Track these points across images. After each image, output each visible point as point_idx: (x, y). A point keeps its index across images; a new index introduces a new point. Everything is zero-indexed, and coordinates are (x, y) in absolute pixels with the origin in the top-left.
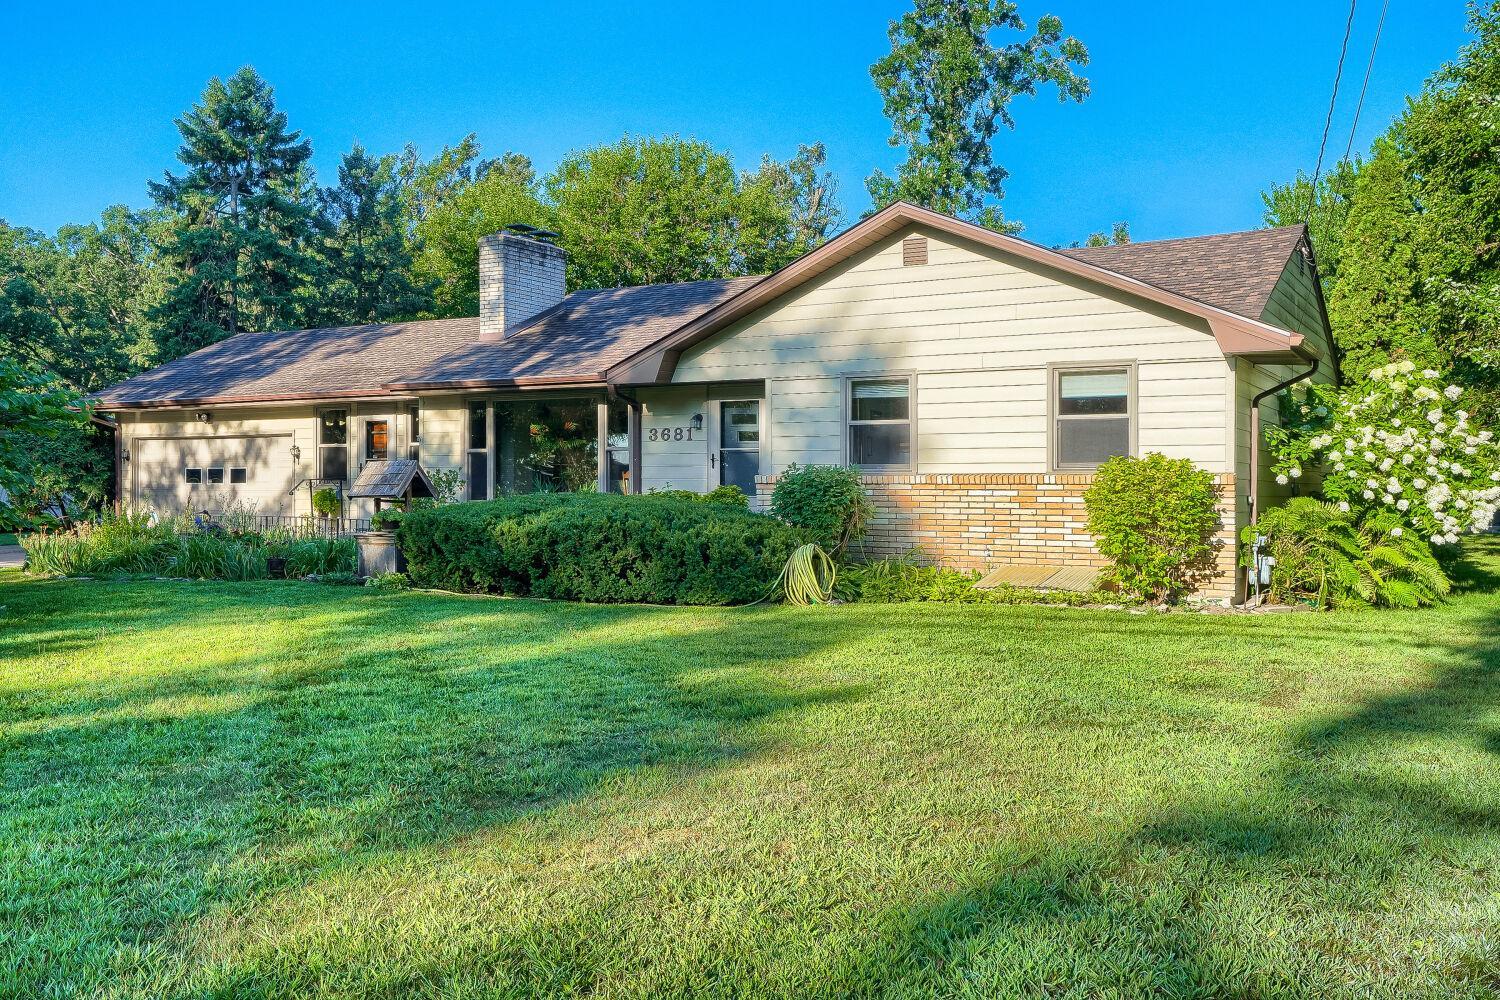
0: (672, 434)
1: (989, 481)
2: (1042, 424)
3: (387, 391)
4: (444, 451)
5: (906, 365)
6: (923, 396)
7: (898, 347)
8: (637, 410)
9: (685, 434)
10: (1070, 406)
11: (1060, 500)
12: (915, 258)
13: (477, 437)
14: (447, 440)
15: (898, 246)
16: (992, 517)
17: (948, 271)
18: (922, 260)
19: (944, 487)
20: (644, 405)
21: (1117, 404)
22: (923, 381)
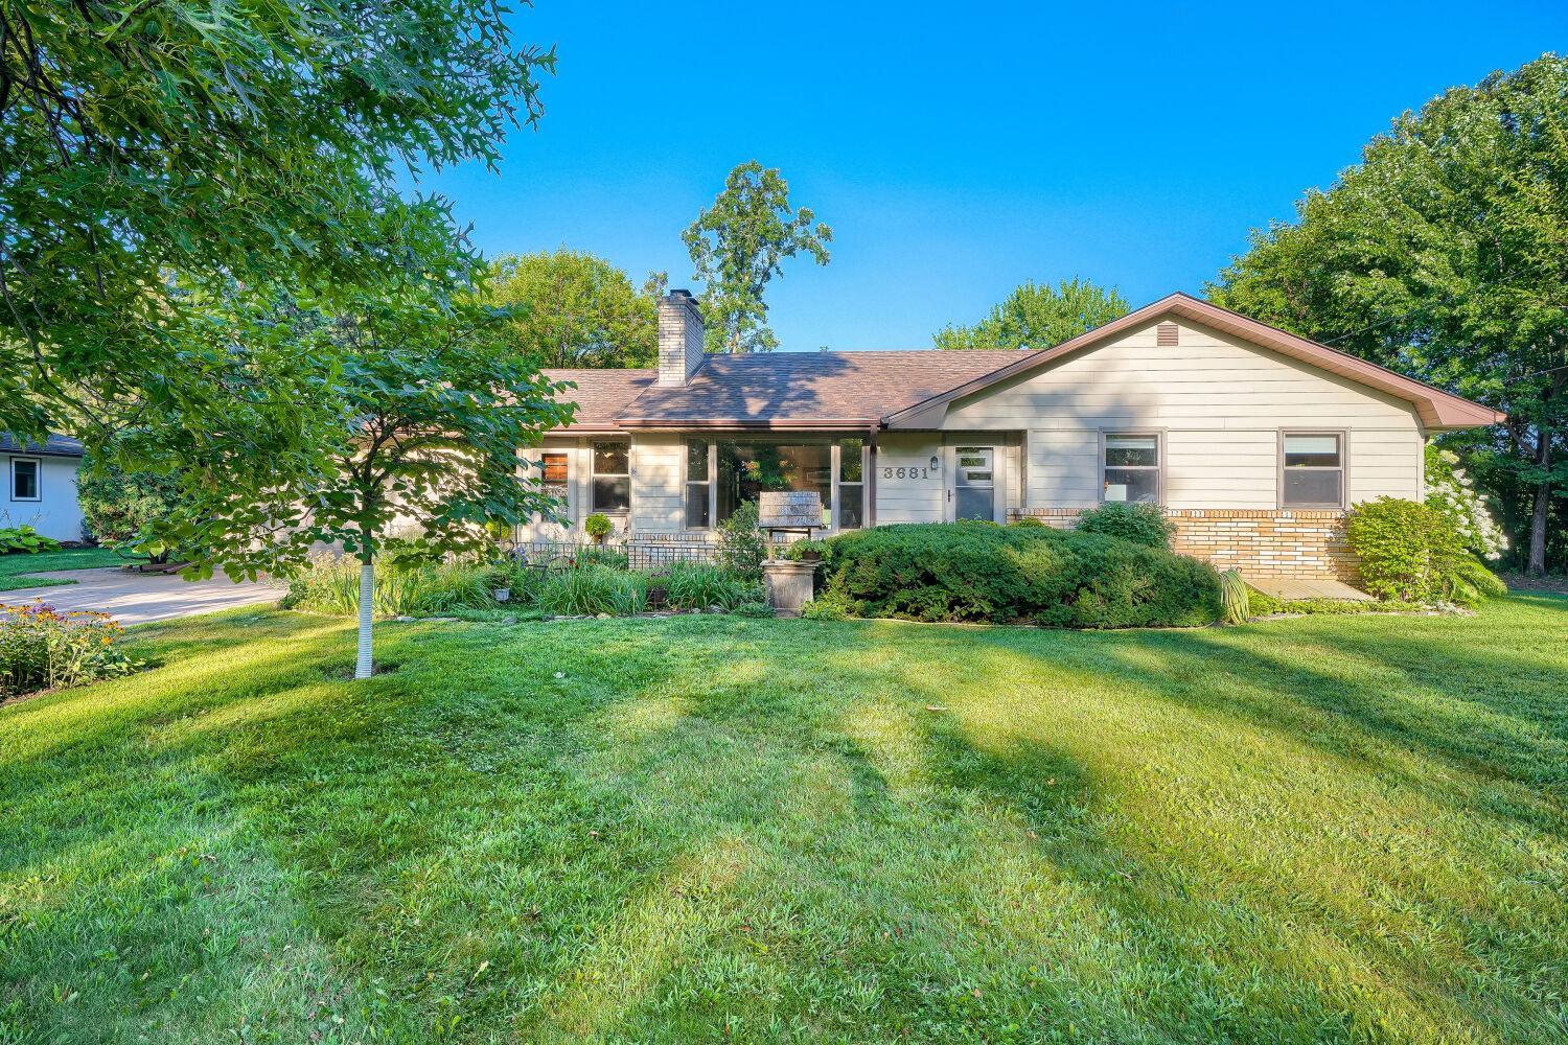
0: (907, 473)
1: (1236, 515)
2: (1272, 473)
3: (617, 427)
4: (659, 480)
5: (1153, 423)
6: (1171, 448)
7: (1145, 407)
8: (873, 451)
9: (921, 473)
10: (1293, 459)
11: (1292, 530)
12: (1168, 340)
13: (697, 469)
14: (662, 472)
15: (1154, 330)
16: (1237, 542)
17: (1196, 352)
18: (1174, 342)
19: (1197, 520)
20: (879, 448)
21: (1332, 459)
22: (1171, 437)
